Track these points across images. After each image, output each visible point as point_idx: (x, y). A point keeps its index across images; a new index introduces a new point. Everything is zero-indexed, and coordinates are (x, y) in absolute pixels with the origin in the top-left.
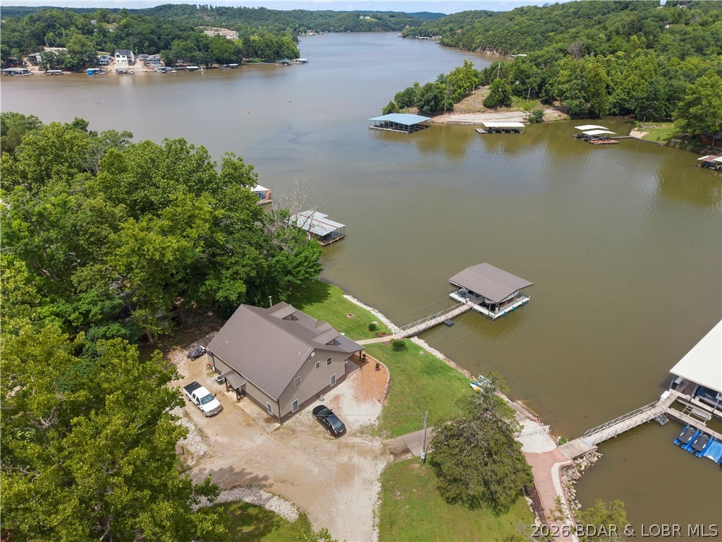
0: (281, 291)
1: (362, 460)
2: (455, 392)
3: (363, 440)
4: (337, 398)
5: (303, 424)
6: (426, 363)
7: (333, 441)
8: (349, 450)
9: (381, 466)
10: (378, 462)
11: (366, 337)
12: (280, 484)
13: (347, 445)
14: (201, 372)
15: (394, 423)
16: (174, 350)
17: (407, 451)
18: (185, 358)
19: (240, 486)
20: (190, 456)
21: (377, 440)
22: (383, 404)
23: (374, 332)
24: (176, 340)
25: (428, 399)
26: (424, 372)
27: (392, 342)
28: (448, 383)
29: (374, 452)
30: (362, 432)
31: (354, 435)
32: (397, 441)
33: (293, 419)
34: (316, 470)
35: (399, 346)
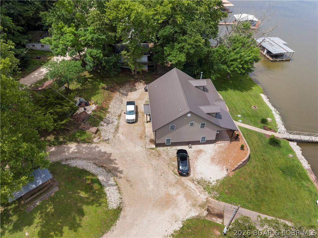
0: (213, 72)
1: (184, 200)
2: (298, 199)
3: (196, 188)
4: (200, 151)
5: (168, 155)
6: (289, 164)
7: (176, 176)
8: (181, 188)
9: (194, 213)
10: (193, 209)
11: (255, 125)
12: (125, 181)
13: (182, 184)
14: (144, 99)
15: (227, 191)
16: (141, 82)
17: (221, 216)
18: (143, 89)
19: (105, 168)
20: (99, 137)
21: (205, 195)
22: (229, 174)
23: (264, 125)
24: (145, 78)
25: (269, 190)
26: (282, 170)
27: (272, 137)
28: (296, 189)
29: (196, 201)
30: (199, 183)
31: (193, 181)
32: (219, 205)
33: (165, 148)
34: (151, 187)
35: (274, 142)
